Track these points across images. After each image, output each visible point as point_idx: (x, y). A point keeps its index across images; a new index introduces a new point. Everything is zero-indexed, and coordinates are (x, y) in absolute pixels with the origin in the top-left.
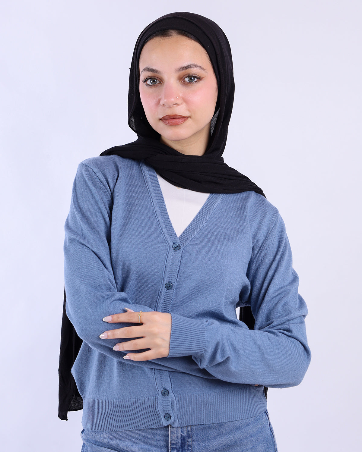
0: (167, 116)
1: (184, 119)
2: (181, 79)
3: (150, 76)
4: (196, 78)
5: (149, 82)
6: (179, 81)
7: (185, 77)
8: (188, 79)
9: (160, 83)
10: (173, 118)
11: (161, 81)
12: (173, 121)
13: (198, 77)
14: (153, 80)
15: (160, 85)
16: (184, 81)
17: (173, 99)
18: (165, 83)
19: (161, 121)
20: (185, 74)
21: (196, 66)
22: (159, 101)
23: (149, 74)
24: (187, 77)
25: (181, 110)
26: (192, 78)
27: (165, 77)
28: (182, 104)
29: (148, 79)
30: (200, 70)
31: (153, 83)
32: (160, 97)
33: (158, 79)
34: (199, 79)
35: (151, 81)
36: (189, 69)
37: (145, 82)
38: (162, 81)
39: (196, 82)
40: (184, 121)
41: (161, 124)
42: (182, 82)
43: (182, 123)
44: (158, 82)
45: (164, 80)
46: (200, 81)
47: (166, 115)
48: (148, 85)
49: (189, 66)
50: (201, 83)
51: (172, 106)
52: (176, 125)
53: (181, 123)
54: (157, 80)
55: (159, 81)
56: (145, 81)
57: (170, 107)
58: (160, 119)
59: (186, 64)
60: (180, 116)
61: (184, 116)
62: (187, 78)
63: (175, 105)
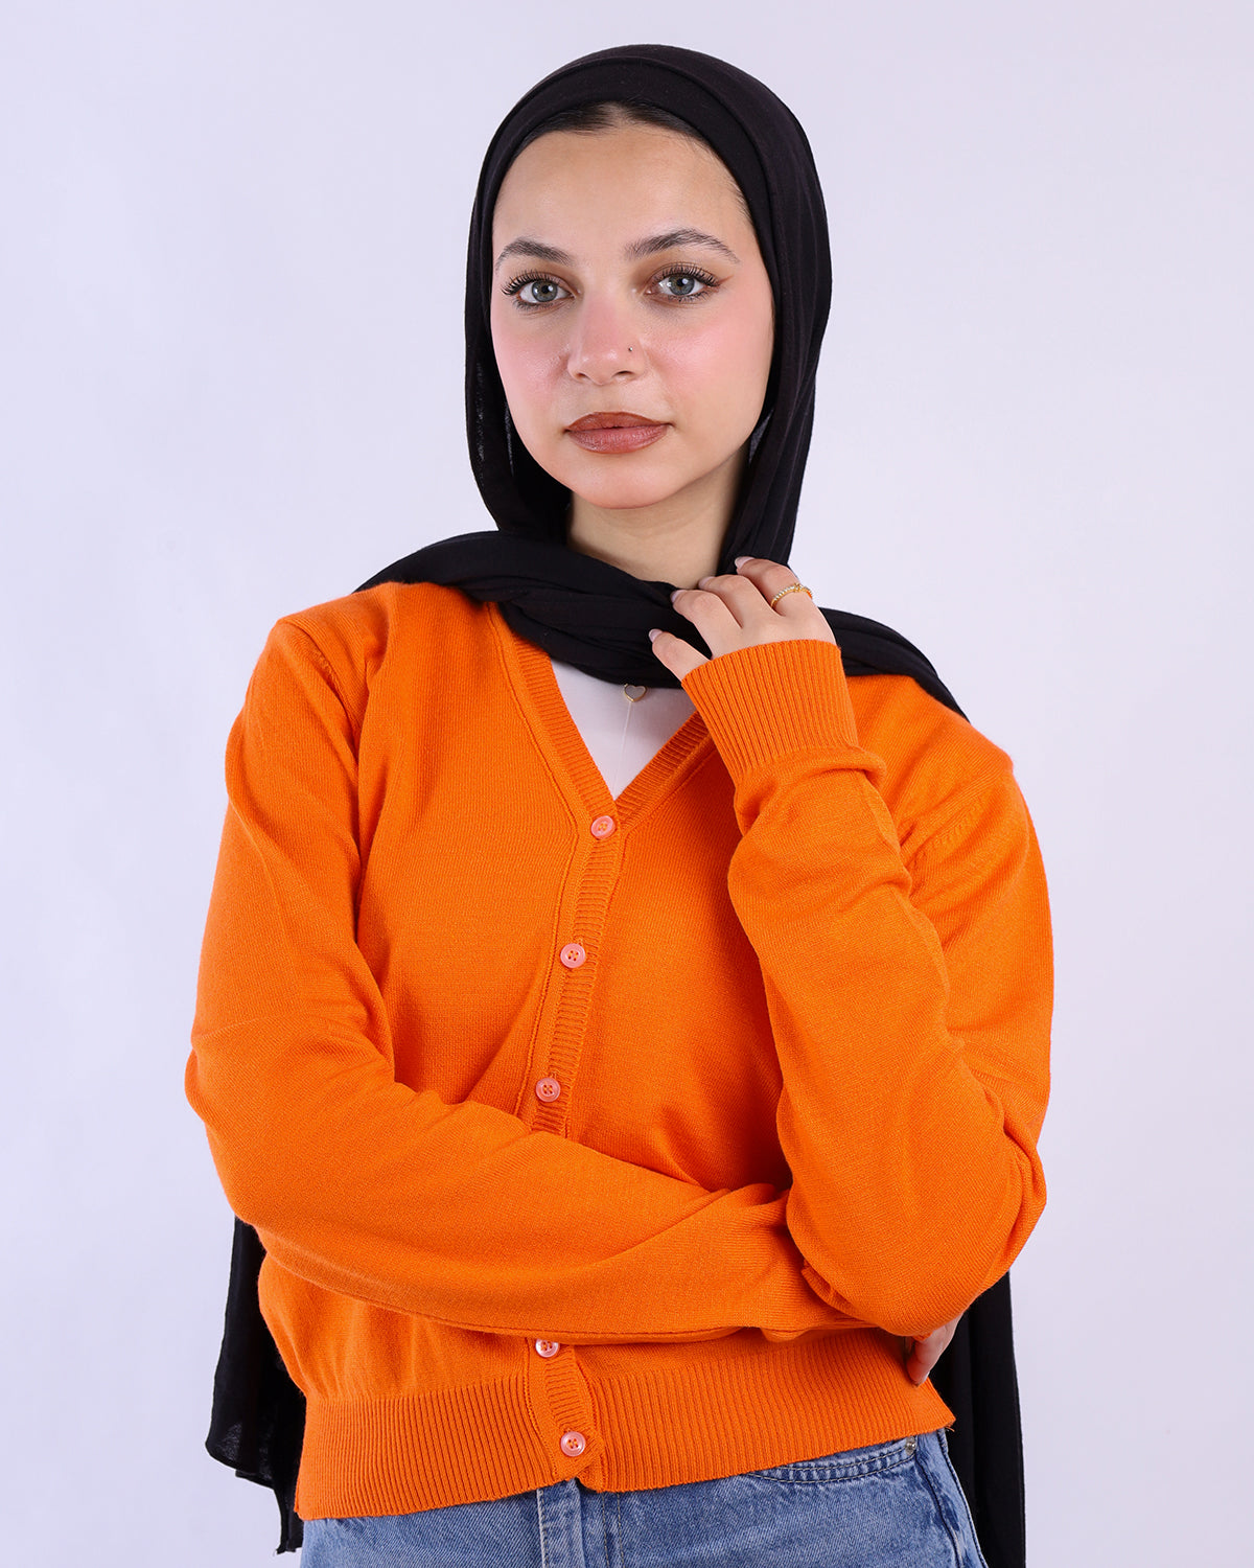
0: (590, 416)
2: (646, 282)
4: (701, 280)
6: (639, 291)
7: (659, 275)
8: (669, 284)
9: (569, 296)
11: (573, 290)
12: (613, 437)
13: (707, 276)
14: (542, 285)
15: (568, 303)
16: (657, 292)
17: (613, 356)
18: (587, 297)
19: (567, 436)
22: (565, 361)
25: (642, 397)
26: (685, 281)
29: (523, 284)
32: (567, 348)
33: (562, 283)
34: (711, 283)
37: (512, 293)
39: (698, 294)
40: (653, 439)
41: (569, 446)
43: (643, 447)
44: (560, 294)
45: (582, 288)
46: (715, 294)
49: (674, 236)
50: (717, 300)
54: (555, 285)
56: (515, 289)
57: (603, 384)
59: (662, 229)
62: (667, 279)
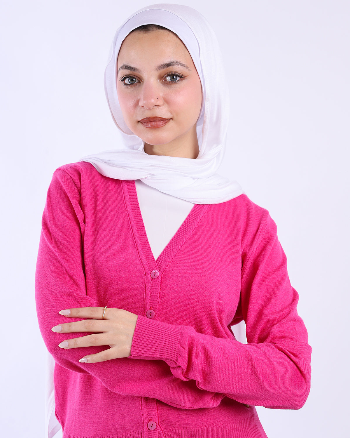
1: (165, 121)
3: (128, 75)
5: (127, 81)
10: (154, 121)
20: (167, 72)
21: (178, 63)
23: (127, 72)
24: (168, 76)
27: (145, 76)
28: (163, 104)
30: (183, 68)
31: (131, 83)
35: (130, 80)
36: (171, 67)
38: (141, 81)
42: (163, 81)
47: (145, 117)
48: (126, 84)
51: (152, 108)
52: (156, 128)
53: (162, 126)
55: (138, 80)
58: (139, 122)
60: (161, 119)
61: (165, 119)
63: (155, 107)
